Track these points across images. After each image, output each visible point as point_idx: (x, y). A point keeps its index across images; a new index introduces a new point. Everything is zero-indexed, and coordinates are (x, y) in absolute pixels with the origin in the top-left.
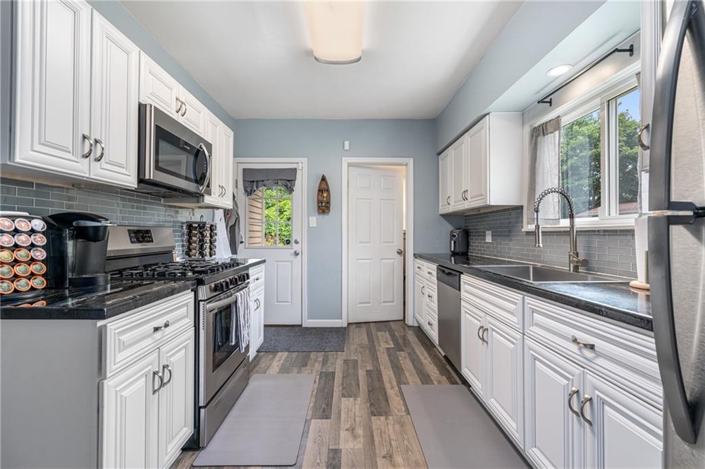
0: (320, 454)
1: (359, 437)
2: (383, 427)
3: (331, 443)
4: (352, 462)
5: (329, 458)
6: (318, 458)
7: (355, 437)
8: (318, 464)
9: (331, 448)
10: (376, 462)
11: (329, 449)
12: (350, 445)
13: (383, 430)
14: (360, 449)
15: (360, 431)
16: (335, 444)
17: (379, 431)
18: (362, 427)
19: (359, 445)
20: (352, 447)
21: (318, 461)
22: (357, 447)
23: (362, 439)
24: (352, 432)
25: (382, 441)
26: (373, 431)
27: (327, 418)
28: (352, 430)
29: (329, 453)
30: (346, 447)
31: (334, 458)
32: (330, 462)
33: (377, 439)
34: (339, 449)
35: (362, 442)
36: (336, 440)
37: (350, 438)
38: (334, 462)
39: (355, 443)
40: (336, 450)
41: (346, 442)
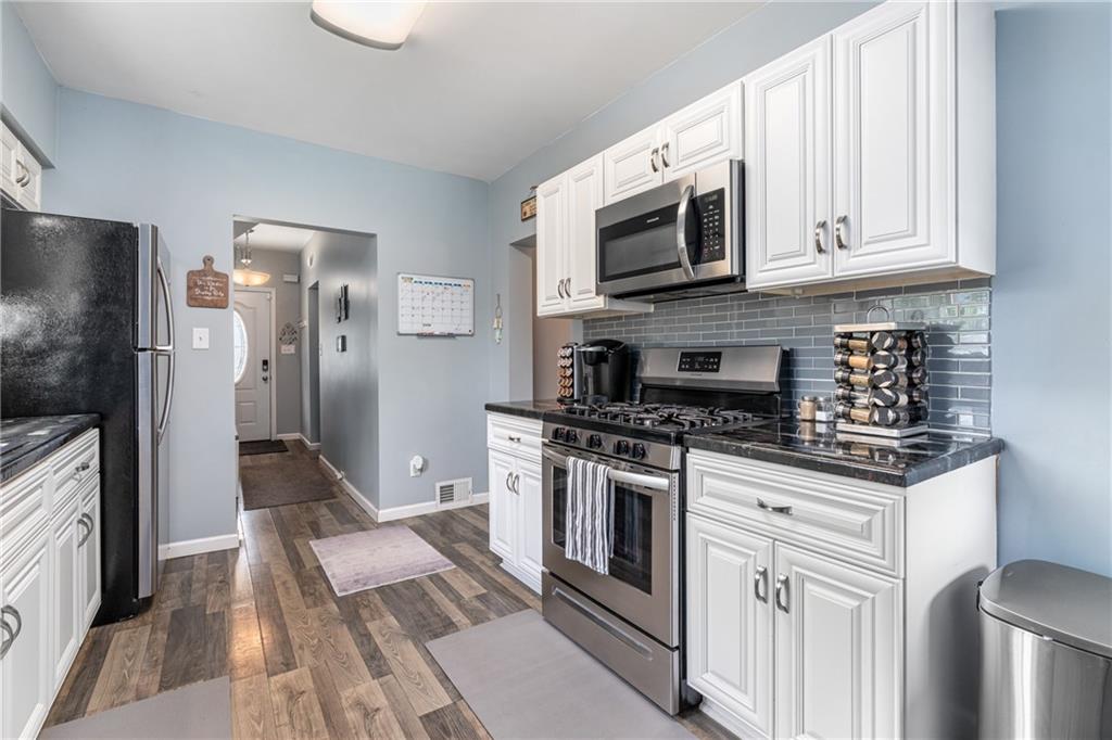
0: (402, 664)
1: (350, 706)
3: (394, 681)
4: (349, 672)
5: (386, 664)
6: (401, 659)
7: (359, 704)
8: (397, 655)
9: (391, 676)
11: (392, 673)
12: (361, 689)
14: (344, 690)
15: (352, 716)
16: (385, 683)
17: (314, 730)
18: (352, 726)
19: (347, 695)
20: (358, 687)
21: (399, 657)
22: (351, 690)
23: (345, 704)
24: (366, 709)
25: (307, 714)
26: (327, 725)
27: (427, 716)
28: (368, 713)
29: (390, 669)
30: (366, 684)
31: (379, 666)
32: (382, 661)
33: (317, 714)
34: (378, 678)
35: (343, 700)
36: (389, 688)
37: (366, 699)
38: (376, 662)
39: (355, 694)
40: (382, 676)
41: (370, 692)
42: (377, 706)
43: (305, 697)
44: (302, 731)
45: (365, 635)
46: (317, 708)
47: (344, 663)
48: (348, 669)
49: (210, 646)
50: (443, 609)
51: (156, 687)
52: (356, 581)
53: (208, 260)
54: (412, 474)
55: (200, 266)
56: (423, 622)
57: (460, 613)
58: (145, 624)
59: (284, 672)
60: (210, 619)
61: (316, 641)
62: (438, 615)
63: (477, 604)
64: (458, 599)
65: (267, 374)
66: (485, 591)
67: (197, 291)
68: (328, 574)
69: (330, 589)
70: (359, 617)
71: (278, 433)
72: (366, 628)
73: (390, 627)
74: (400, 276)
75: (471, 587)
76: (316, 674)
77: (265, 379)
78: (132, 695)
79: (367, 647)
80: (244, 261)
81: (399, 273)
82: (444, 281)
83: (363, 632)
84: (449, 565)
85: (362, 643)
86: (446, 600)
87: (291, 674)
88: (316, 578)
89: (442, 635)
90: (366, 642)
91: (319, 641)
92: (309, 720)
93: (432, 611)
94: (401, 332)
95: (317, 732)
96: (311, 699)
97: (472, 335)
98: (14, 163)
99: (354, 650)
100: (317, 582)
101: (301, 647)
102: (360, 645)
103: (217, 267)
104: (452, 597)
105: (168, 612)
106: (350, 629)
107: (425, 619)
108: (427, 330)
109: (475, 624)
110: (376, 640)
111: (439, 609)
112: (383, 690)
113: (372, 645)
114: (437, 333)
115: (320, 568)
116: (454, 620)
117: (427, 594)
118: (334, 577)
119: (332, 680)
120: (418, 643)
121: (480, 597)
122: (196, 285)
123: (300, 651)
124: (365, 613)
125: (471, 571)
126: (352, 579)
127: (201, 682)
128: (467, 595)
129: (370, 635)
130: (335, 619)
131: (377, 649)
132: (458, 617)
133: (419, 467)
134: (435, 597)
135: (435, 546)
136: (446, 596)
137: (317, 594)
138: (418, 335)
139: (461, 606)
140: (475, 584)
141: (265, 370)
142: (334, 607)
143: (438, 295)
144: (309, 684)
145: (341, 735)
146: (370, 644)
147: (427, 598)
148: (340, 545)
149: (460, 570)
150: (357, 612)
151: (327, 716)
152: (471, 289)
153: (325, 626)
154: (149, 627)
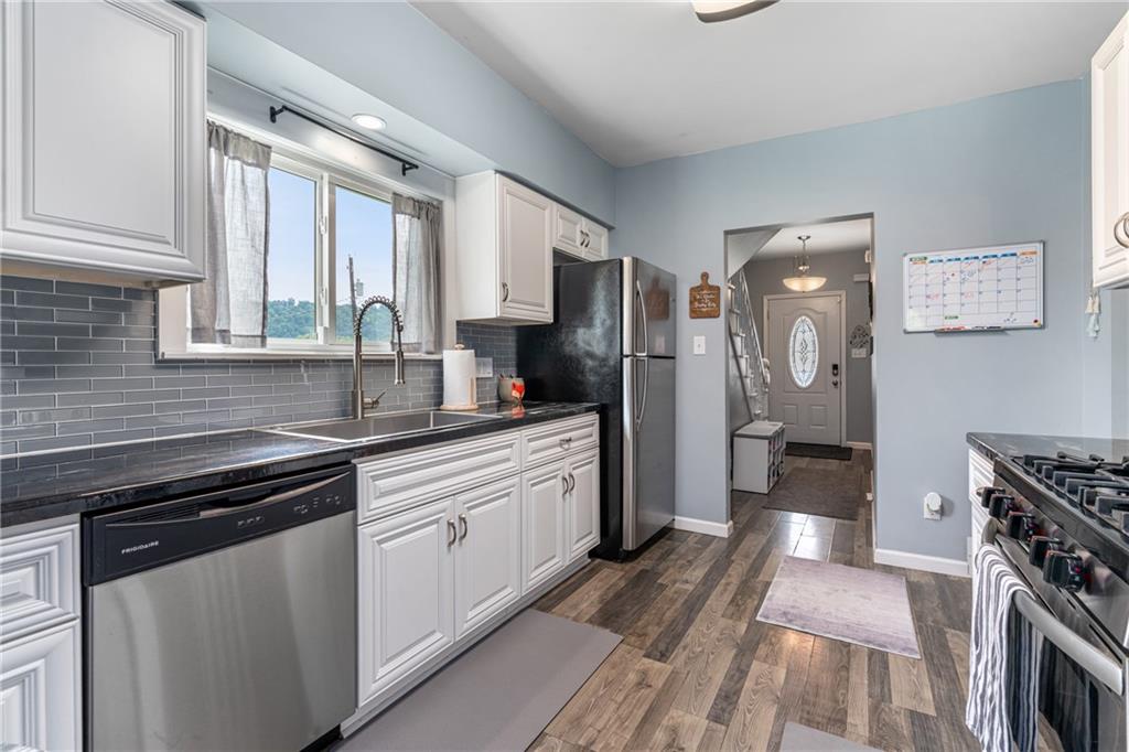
0: (745, 725)
1: (667, 727)
2: (614, 729)
3: (721, 735)
4: (696, 696)
5: (730, 713)
6: (748, 719)
7: (674, 731)
8: (749, 711)
9: (724, 727)
10: (665, 684)
11: (728, 726)
12: (688, 719)
13: (618, 723)
14: (677, 709)
15: (659, 737)
16: (713, 730)
17: (627, 724)
18: (650, 745)
19: (675, 715)
20: (689, 715)
21: (749, 716)
22: (681, 713)
23: (665, 722)
24: (674, 740)
25: (635, 706)
26: (636, 729)
29: (729, 720)
30: (697, 719)
31: (723, 710)
32: (731, 707)
33: (640, 713)
34: (710, 720)
35: (667, 718)
36: (711, 738)
37: (682, 732)
38: (725, 705)
39: (680, 720)
40: (716, 722)
41: (692, 728)
42: (684, 746)
43: (649, 690)
44: (619, 717)
45: (742, 672)
46: (645, 707)
47: (700, 685)
48: (698, 692)
49: (636, 608)
50: (850, 697)
51: (587, 617)
52: (785, 614)
53: (705, 276)
54: (927, 515)
55: (698, 282)
56: (812, 699)
57: (866, 719)
58: (622, 570)
59: (655, 659)
60: (656, 586)
61: (700, 649)
62: (837, 702)
63: (903, 723)
64: (880, 699)
65: (837, 379)
66: (932, 712)
67: (696, 304)
68: (769, 593)
69: (757, 609)
70: (754, 650)
71: (848, 440)
72: (749, 666)
73: (771, 679)
74: (906, 259)
75: (917, 695)
76: (673, 677)
77: (835, 384)
78: (574, 614)
79: (732, 684)
80: (801, 268)
81: (905, 255)
82: (980, 253)
83: (743, 667)
84: (912, 650)
85: (733, 676)
86: (866, 689)
87: (658, 665)
88: (755, 592)
89: (818, 726)
90: (736, 678)
91: (702, 652)
92: (631, 712)
93: (833, 692)
94: (909, 329)
95: (627, 727)
96: (648, 695)
97: (1042, 327)
98: (578, 233)
99: (719, 678)
100: (755, 596)
101: (685, 648)
102: (729, 677)
103: (711, 282)
104: (877, 689)
105: (640, 568)
106: (736, 656)
107: (817, 695)
108: (952, 324)
109: (872, 743)
110: (746, 683)
111: (845, 695)
112: (704, 735)
113: (739, 686)
114: (968, 327)
115: (768, 584)
116: (849, 720)
117: (847, 669)
118: (770, 599)
119: (677, 693)
120: (782, 715)
121: (914, 716)
122: (695, 299)
123: (681, 650)
124: (762, 650)
125: (939, 675)
126: (783, 609)
127: (608, 630)
128: (900, 699)
129: (747, 674)
130: (733, 640)
131: (737, 693)
132: (859, 719)
133: (937, 508)
134: (854, 678)
135: (918, 617)
136: (870, 685)
137: (743, 607)
138: (936, 332)
139: (875, 710)
140: (928, 694)
141: (835, 375)
142: (743, 627)
143: (971, 274)
144: (659, 683)
145: (638, 746)
146: (737, 682)
147: (843, 673)
148: (808, 570)
149: (923, 665)
150: (758, 644)
151: (645, 720)
152: (1039, 258)
153: (719, 640)
154: (622, 573)
